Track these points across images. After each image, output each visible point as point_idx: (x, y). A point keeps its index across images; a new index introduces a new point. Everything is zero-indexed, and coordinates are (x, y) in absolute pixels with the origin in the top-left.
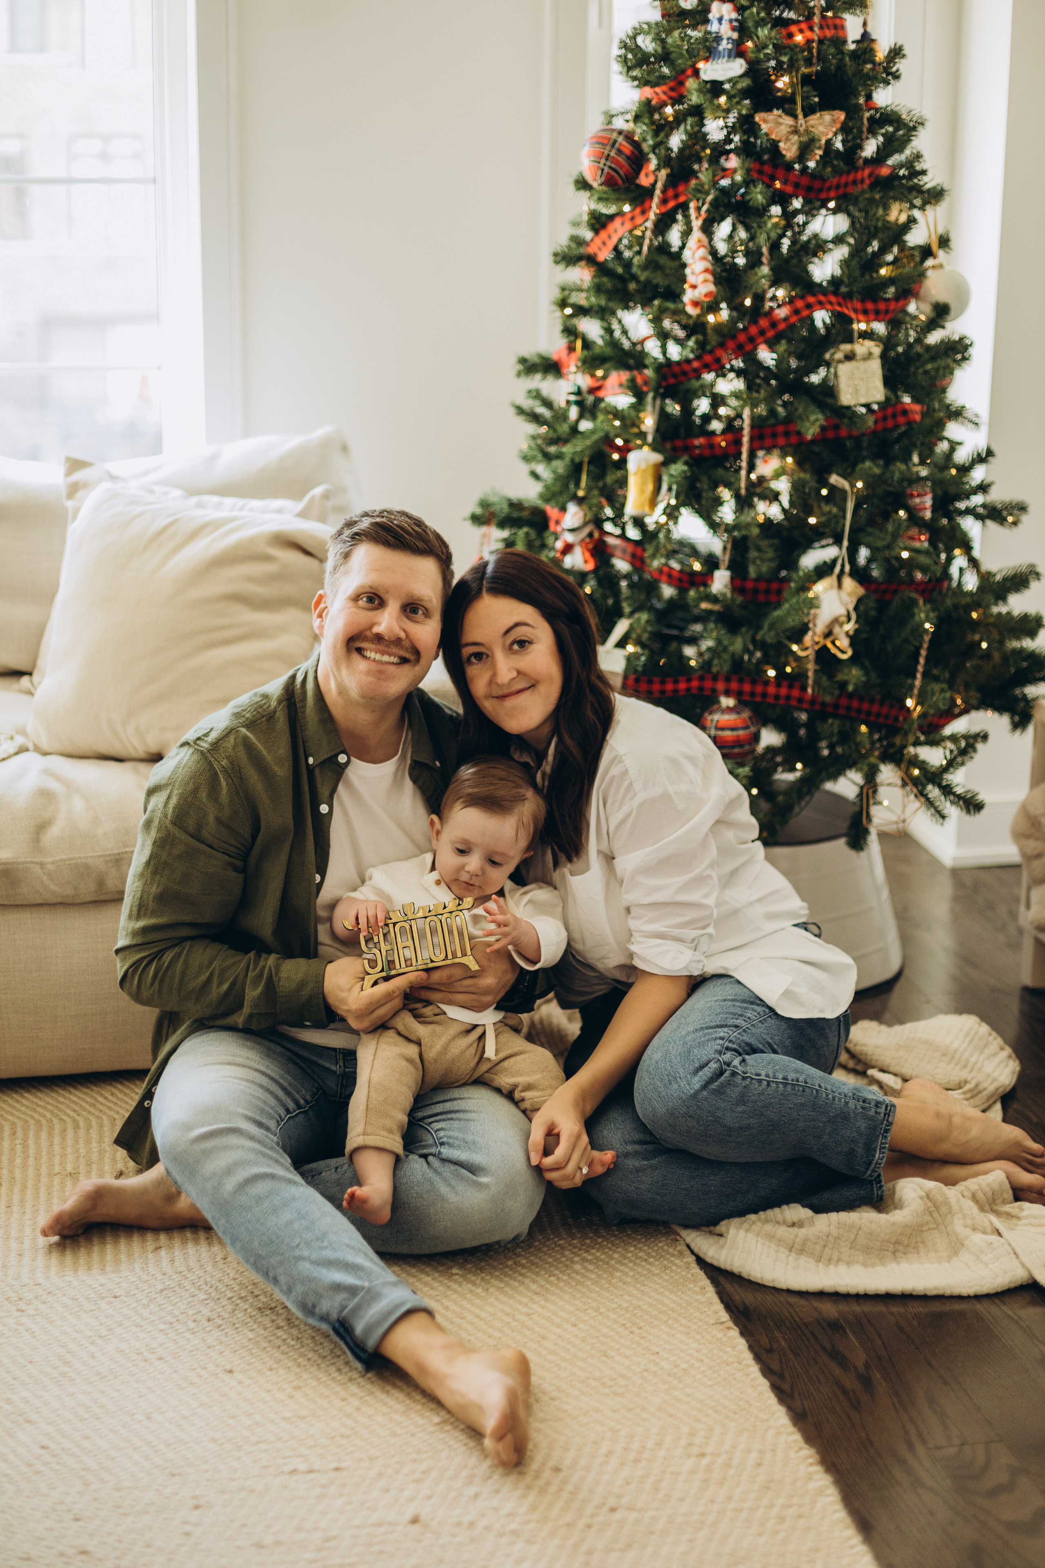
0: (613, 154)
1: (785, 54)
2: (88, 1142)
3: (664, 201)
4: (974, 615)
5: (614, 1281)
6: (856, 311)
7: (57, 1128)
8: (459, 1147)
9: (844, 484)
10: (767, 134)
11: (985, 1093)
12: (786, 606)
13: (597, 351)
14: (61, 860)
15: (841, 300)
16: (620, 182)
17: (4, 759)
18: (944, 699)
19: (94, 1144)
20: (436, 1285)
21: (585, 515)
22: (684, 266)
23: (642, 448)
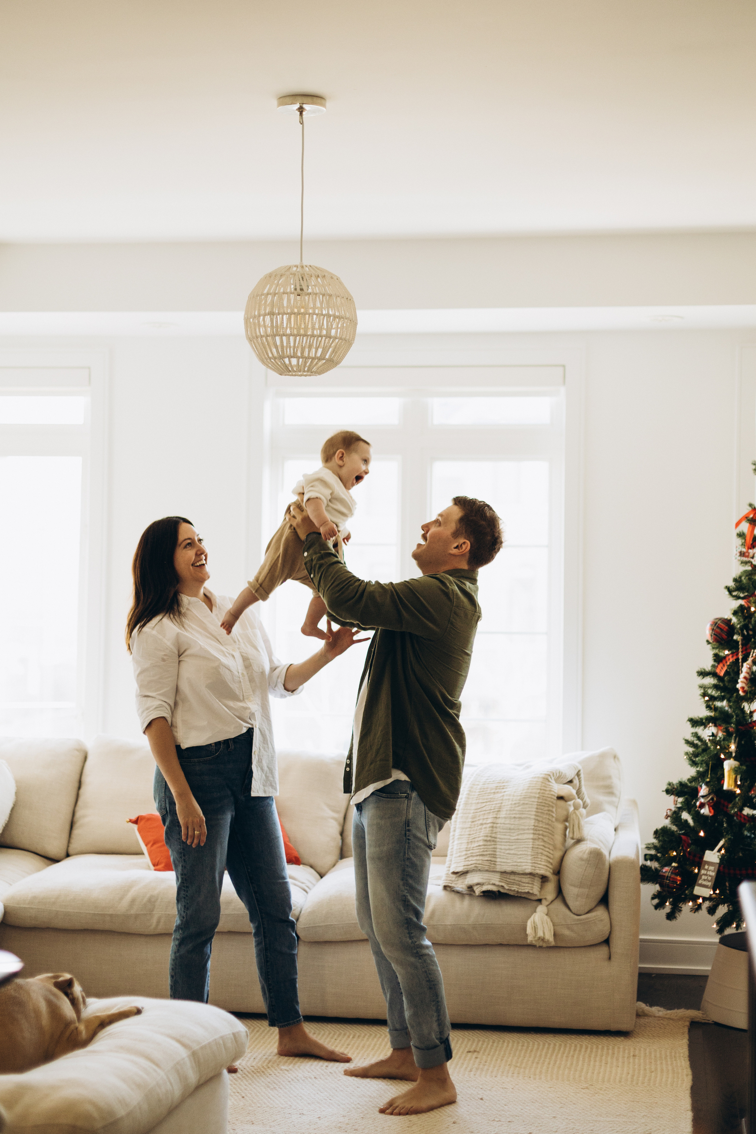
0: (719, 629)
3: (743, 651)
16: (723, 641)
21: (709, 790)
23: (730, 759)
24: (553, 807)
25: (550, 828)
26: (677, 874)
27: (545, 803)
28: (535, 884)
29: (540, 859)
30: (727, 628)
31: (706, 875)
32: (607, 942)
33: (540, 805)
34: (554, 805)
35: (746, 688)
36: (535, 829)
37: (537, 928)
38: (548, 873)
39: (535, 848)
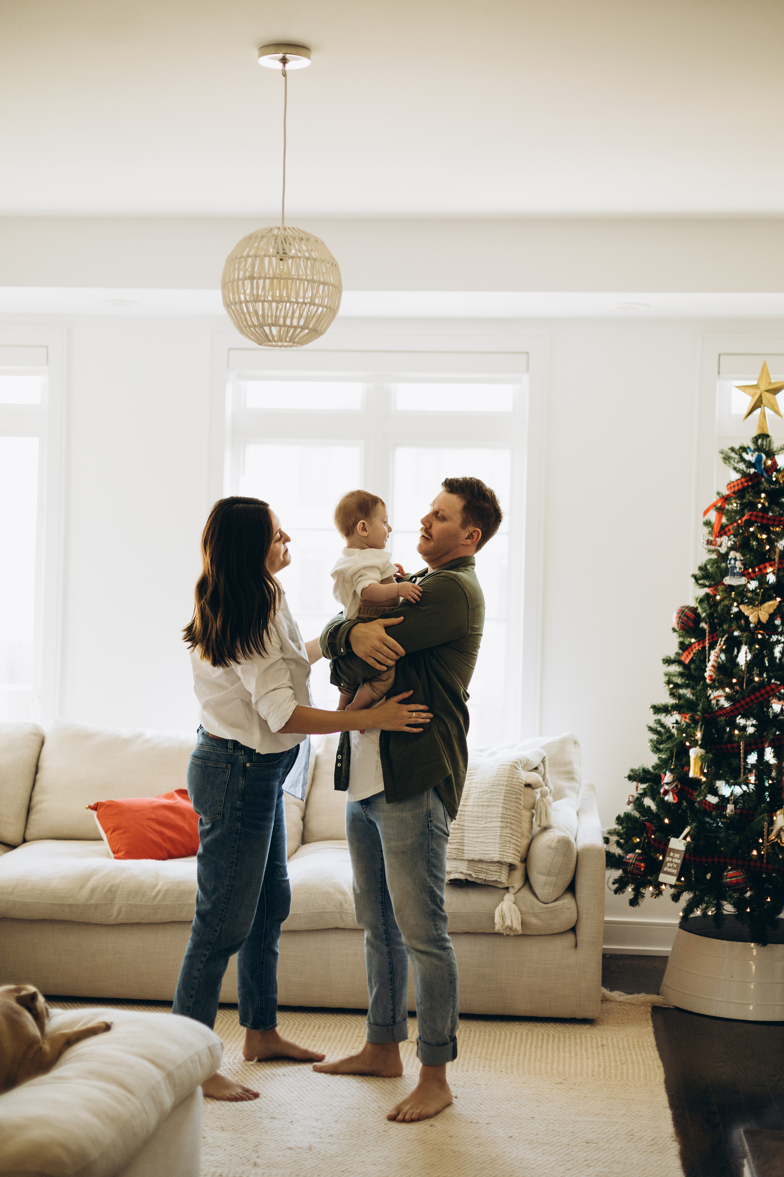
0: (685, 617)
3: (711, 638)
12: (755, 820)
16: (689, 629)
21: (674, 777)
23: (696, 747)
24: (520, 795)
25: (518, 816)
26: (641, 861)
27: (513, 791)
28: (503, 872)
29: (508, 848)
30: (693, 615)
31: (672, 862)
32: (573, 930)
33: (508, 793)
34: (522, 793)
35: (714, 676)
36: (503, 817)
37: (505, 917)
38: (517, 862)
39: (503, 836)
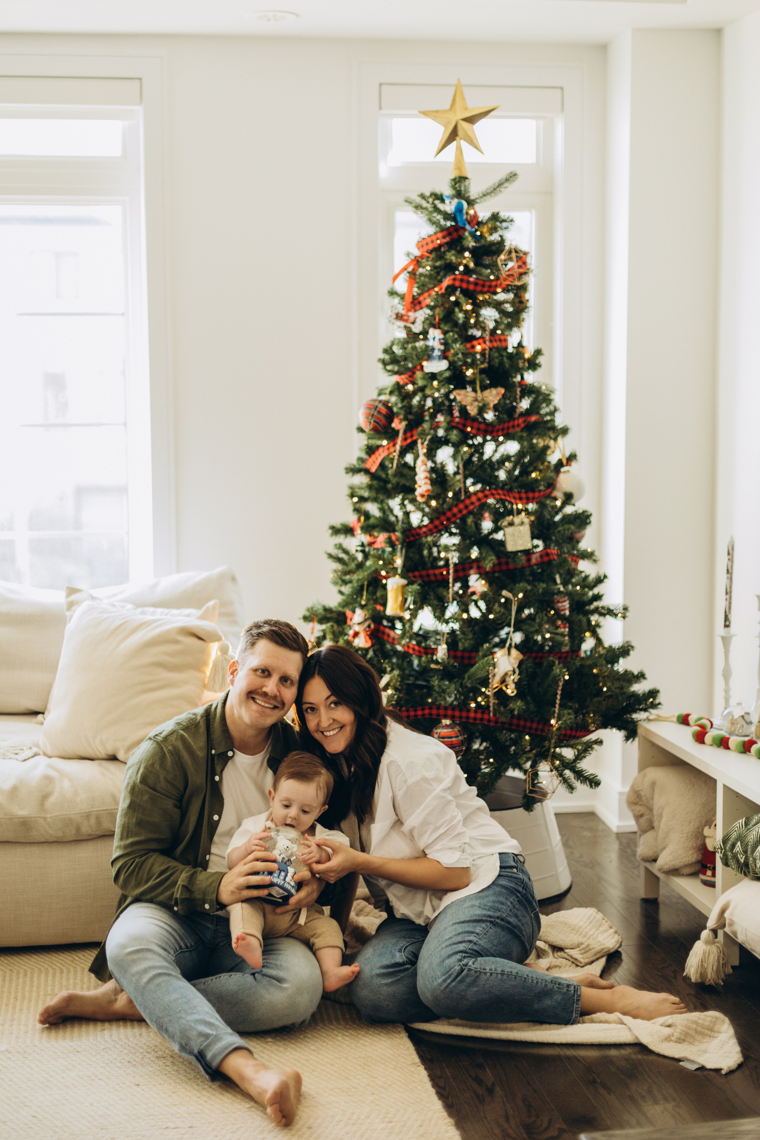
0: (376, 414)
1: (469, 358)
2: (68, 979)
3: (405, 439)
4: (595, 671)
5: (359, 1045)
6: (515, 498)
7: (51, 972)
8: (272, 968)
9: (509, 595)
10: (460, 402)
11: (594, 950)
12: (477, 665)
13: (372, 521)
14: (56, 816)
15: (506, 493)
16: (380, 429)
17: (25, 760)
18: (570, 719)
19: (71, 981)
20: (257, 1046)
21: (365, 615)
22: (416, 474)
23: (395, 577)
30: (386, 412)
